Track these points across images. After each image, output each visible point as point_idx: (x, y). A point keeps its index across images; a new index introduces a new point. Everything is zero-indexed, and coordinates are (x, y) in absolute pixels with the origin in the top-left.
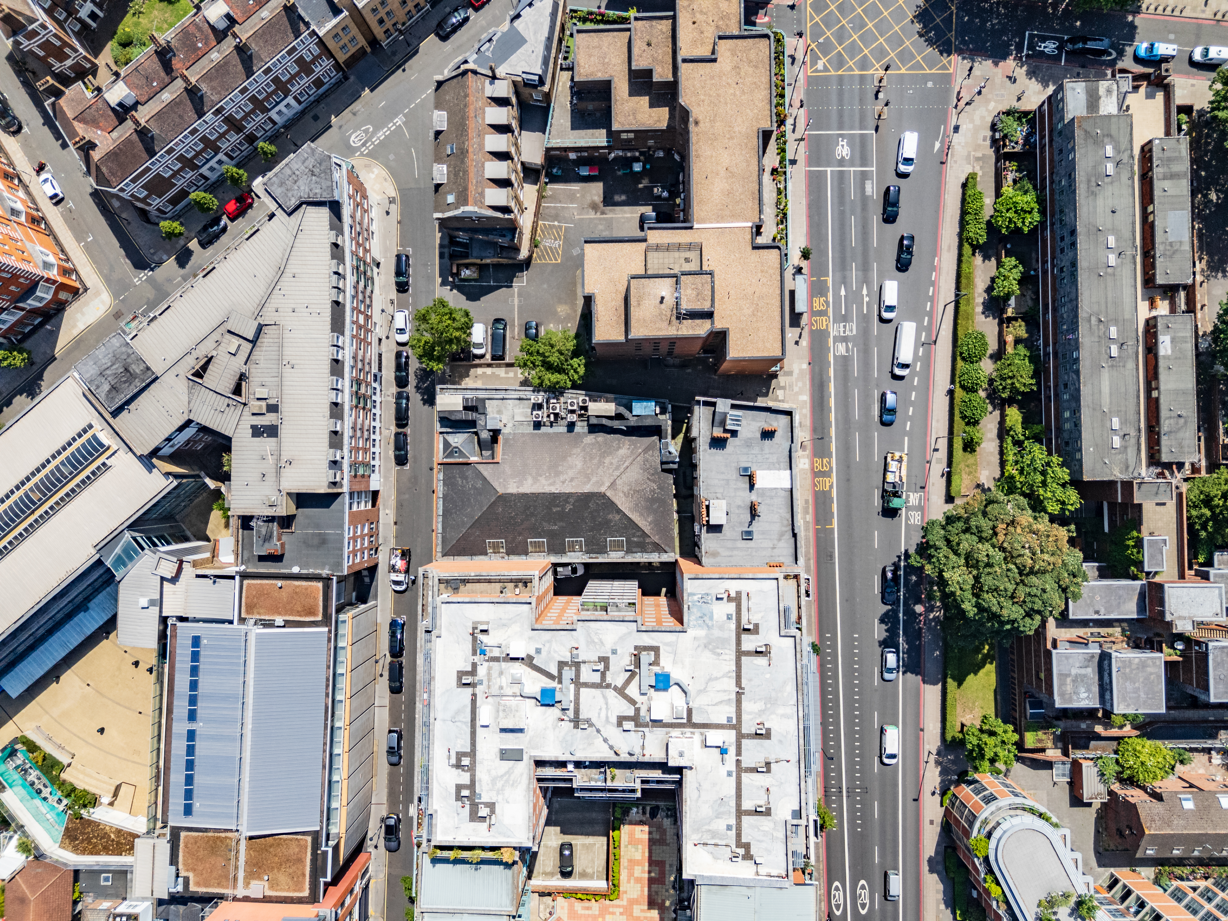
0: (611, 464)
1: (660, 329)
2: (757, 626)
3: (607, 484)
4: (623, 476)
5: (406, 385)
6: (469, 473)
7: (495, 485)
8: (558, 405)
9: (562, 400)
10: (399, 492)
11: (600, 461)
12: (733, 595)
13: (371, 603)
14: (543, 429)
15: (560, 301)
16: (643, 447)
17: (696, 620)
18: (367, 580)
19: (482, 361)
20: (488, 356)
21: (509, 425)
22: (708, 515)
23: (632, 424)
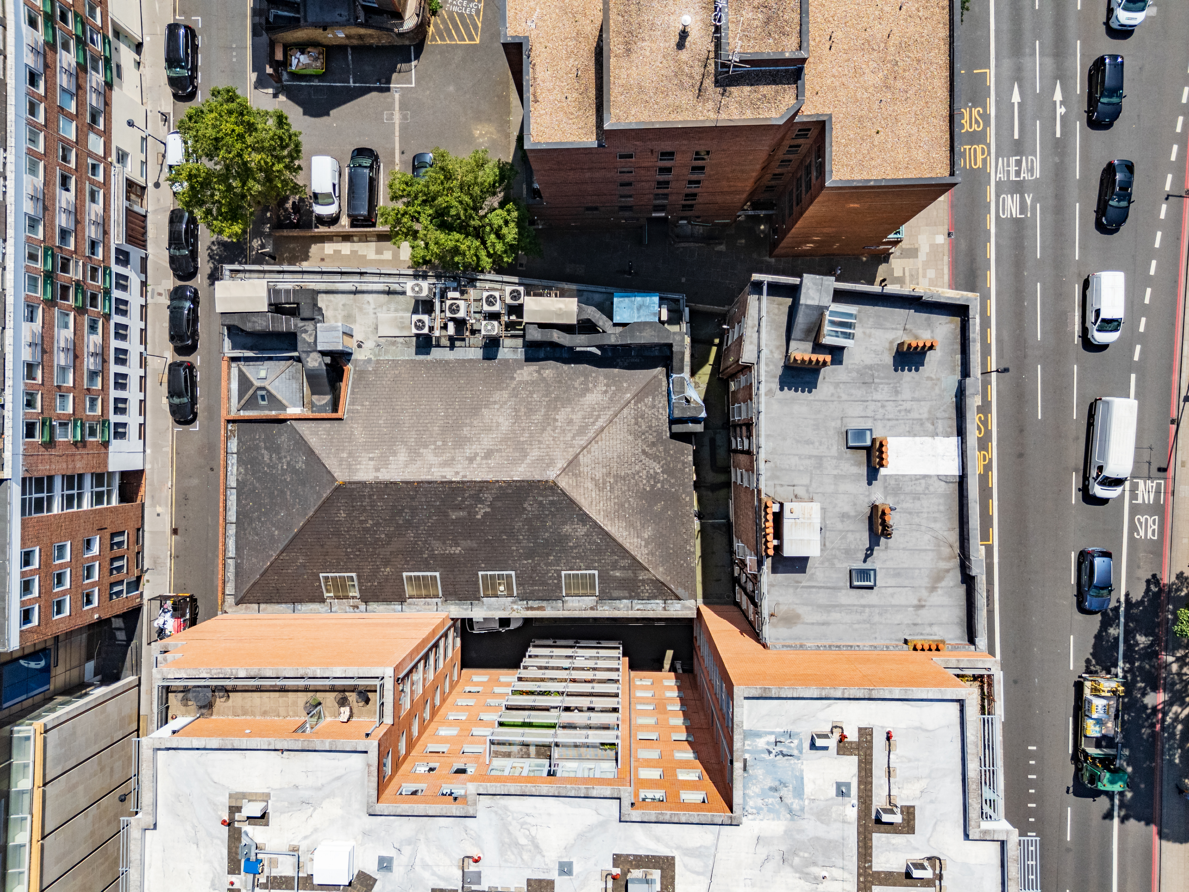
0: (570, 422)
1: (677, 109)
2: (909, 812)
3: (561, 464)
4: (594, 447)
5: (192, 275)
6: (283, 439)
7: (331, 463)
8: (462, 304)
9: (472, 293)
10: (181, 473)
11: (546, 416)
12: (852, 736)
13: (128, 679)
14: (436, 354)
15: (479, 117)
16: (635, 389)
17: (763, 795)
18: (121, 636)
19: (333, 229)
20: (345, 221)
21: (369, 344)
22: (778, 534)
23: (613, 341)
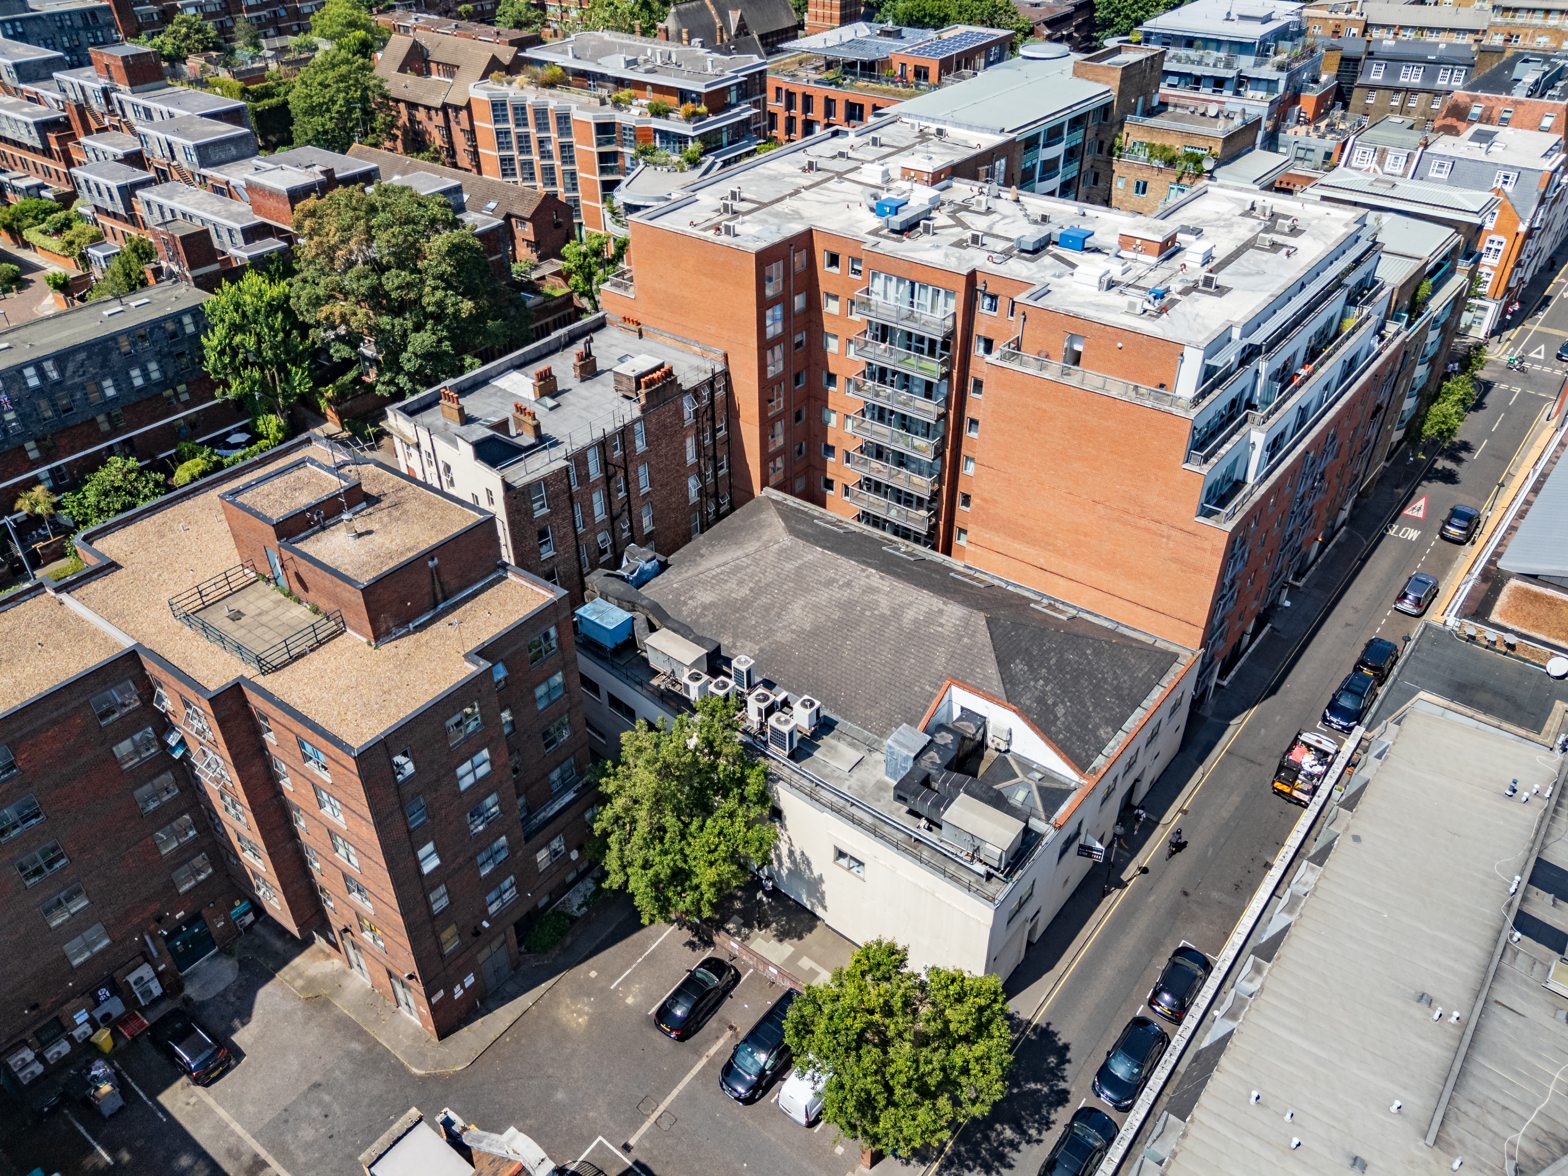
0: (740, 583)
15: (563, 1036)
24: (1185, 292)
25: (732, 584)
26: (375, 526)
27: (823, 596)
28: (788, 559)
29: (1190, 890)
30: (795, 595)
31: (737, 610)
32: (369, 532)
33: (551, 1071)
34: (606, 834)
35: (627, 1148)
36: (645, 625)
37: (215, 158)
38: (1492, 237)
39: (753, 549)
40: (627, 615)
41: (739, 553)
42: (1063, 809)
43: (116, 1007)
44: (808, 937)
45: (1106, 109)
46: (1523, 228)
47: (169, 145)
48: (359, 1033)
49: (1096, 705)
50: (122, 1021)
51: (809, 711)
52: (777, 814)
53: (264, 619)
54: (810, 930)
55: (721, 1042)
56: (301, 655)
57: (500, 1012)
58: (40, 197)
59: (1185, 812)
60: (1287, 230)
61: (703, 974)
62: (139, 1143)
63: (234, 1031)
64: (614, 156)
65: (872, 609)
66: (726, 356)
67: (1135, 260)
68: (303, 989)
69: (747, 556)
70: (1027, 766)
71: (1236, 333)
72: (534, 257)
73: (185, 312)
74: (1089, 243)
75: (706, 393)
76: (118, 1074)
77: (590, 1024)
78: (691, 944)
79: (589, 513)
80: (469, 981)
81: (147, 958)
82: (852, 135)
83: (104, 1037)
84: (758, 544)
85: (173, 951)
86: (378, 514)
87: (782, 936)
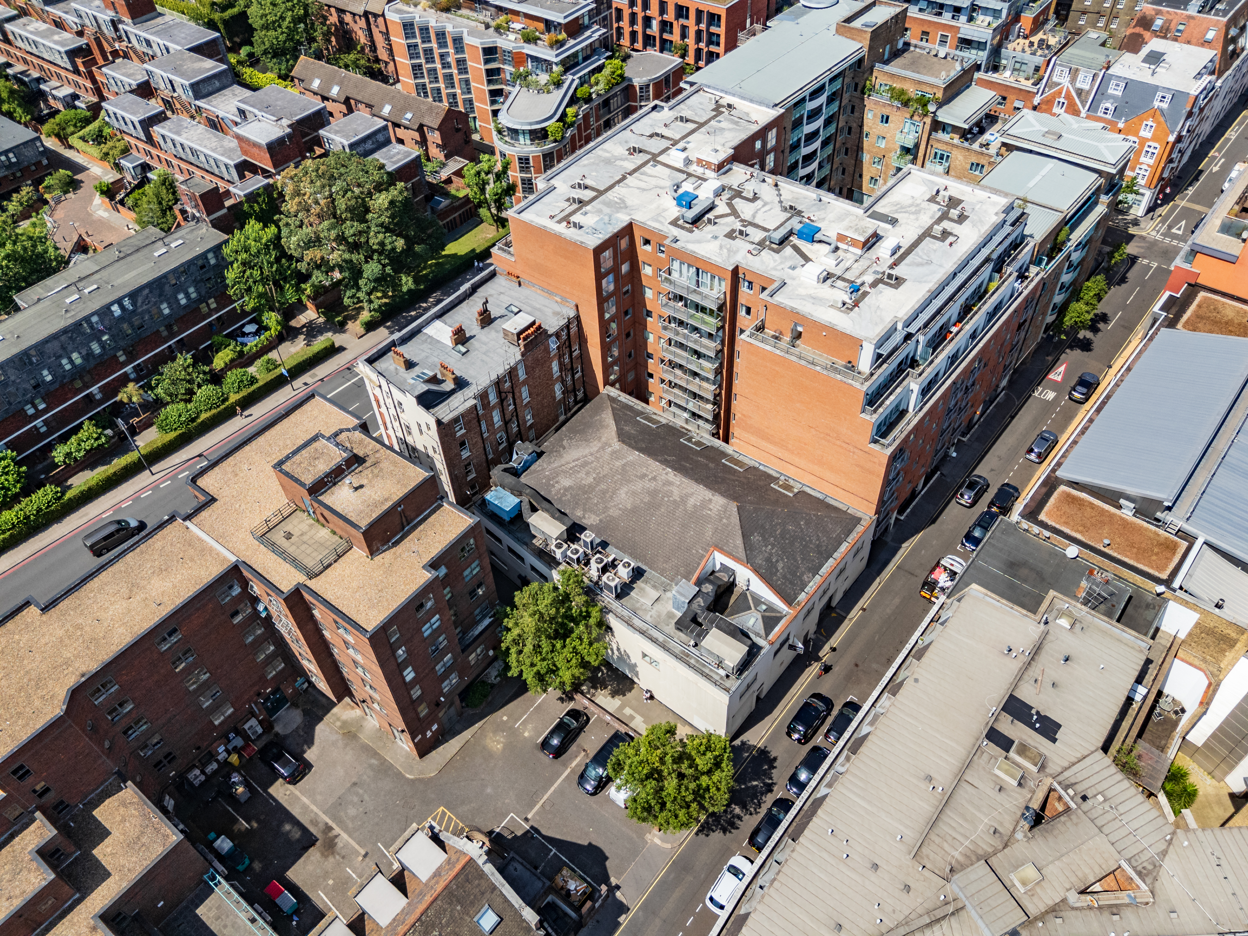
3: (609, 450)
7: (735, 519)
12: (565, 223)
15: (489, 755)
24: (874, 285)
25: (582, 475)
26: (364, 482)
27: (638, 486)
28: (617, 458)
29: (860, 663)
30: (621, 484)
31: (585, 493)
32: (361, 486)
33: (483, 776)
34: (508, 649)
35: (526, 820)
36: (528, 506)
37: (205, 91)
38: (1150, 143)
39: (596, 449)
40: (517, 500)
41: (587, 451)
42: (777, 629)
43: (239, 742)
44: (629, 695)
45: (860, 61)
46: (1172, 138)
47: (171, 82)
48: (375, 754)
49: (803, 559)
50: (243, 748)
51: (627, 570)
52: (609, 629)
53: (305, 538)
54: (630, 691)
55: (578, 759)
56: (330, 565)
57: (452, 742)
58: (76, 108)
59: (864, 610)
60: (956, 218)
61: (567, 719)
62: (262, 817)
63: (304, 752)
64: (498, 71)
65: (669, 497)
66: (577, 306)
67: (846, 251)
68: (341, 728)
69: (592, 454)
70: (758, 601)
71: (900, 326)
72: (441, 156)
73: (209, 251)
74: (818, 236)
75: (564, 333)
76: (246, 780)
77: (504, 749)
78: (561, 699)
79: (490, 424)
80: (435, 727)
81: (253, 715)
82: (666, 109)
83: (234, 759)
84: (600, 445)
85: (267, 709)
86: (365, 472)
87: (614, 694)
